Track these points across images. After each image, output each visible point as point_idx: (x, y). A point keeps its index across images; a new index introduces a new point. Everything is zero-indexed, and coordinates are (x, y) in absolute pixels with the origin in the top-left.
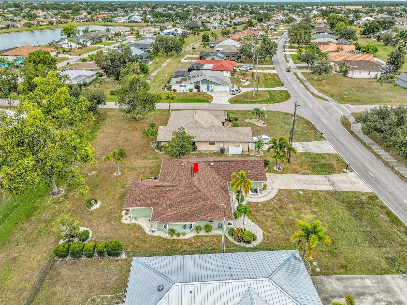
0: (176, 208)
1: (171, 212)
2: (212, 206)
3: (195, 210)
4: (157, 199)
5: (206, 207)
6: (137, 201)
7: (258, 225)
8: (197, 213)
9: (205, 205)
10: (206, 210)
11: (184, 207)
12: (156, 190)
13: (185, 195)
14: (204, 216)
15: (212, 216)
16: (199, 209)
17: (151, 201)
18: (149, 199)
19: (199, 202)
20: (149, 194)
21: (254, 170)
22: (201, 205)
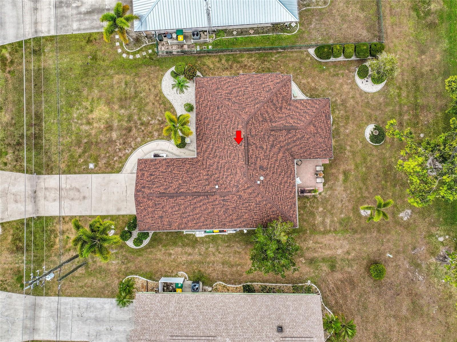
0: (263, 90)
1: (269, 86)
2: (220, 92)
3: (240, 88)
4: (290, 109)
5: (227, 92)
6: (315, 107)
7: (165, 97)
8: (238, 84)
9: (228, 93)
10: (227, 88)
11: (253, 90)
12: (294, 122)
13: (255, 105)
14: (229, 82)
15: (219, 82)
16: (235, 89)
17: (297, 108)
18: (300, 110)
19: (235, 97)
20: (302, 116)
21: (152, 177)
22: (233, 94)
